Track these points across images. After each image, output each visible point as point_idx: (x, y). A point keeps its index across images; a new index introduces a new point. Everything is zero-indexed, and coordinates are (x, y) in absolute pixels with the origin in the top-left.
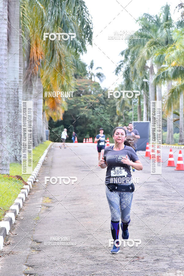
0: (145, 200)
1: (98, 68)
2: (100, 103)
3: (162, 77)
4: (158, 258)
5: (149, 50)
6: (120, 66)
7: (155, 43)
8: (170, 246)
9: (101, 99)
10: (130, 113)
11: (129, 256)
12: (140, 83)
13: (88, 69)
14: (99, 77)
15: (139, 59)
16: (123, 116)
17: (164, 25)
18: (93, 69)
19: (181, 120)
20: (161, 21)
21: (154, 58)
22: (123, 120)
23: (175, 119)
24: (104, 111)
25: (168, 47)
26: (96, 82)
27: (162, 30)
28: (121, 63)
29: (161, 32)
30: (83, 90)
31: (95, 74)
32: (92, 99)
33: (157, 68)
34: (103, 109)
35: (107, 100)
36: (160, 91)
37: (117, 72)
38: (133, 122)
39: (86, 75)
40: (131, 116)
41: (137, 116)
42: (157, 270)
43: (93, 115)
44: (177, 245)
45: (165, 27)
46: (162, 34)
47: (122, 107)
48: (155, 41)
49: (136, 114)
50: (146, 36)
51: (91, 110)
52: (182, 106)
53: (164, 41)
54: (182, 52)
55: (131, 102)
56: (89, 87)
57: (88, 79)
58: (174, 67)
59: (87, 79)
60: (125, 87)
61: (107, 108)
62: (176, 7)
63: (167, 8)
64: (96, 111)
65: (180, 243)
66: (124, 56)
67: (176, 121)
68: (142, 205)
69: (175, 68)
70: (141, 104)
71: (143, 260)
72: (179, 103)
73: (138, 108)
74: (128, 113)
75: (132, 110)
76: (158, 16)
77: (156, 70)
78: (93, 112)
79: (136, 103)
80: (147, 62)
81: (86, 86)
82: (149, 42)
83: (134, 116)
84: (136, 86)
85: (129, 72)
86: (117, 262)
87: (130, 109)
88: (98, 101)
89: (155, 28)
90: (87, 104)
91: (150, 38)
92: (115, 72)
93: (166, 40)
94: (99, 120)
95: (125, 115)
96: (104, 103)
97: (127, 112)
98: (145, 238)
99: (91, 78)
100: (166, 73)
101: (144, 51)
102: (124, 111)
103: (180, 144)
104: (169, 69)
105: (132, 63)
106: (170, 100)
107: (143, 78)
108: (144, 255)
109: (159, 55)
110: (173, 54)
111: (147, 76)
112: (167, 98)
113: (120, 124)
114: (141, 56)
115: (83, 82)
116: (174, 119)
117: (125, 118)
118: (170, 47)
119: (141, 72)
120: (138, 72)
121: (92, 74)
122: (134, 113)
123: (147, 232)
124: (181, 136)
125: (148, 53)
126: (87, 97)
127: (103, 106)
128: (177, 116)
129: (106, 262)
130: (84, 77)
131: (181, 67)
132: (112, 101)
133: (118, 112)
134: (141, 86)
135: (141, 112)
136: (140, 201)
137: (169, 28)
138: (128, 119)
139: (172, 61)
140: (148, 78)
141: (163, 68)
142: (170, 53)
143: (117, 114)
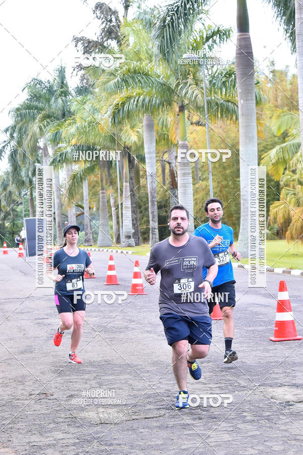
0: (48, 318)
3: (60, 160)
4: (73, 393)
5: (42, 125)
6: (4, 147)
7: (49, 117)
8: (86, 376)
10: (19, 208)
11: (33, 392)
12: (31, 168)
15: (29, 137)
16: (11, 212)
17: (58, 92)
19: (85, 214)
20: (55, 88)
21: (49, 135)
22: (11, 217)
23: (79, 213)
25: (65, 121)
27: (56, 99)
28: (6, 143)
29: (55, 102)
33: (53, 148)
36: (58, 178)
38: (25, 219)
40: (21, 212)
41: (29, 211)
42: (72, 410)
44: (95, 375)
45: (60, 95)
46: (57, 104)
47: (9, 199)
48: (47, 113)
49: (27, 209)
50: (36, 108)
52: (86, 196)
53: (60, 113)
54: (83, 126)
55: (20, 194)
58: (74, 146)
60: (12, 175)
62: (74, 70)
63: (62, 71)
65: (98, 372)
66: (8, 133)
67: (79, 215)
68: (45, 325)
69: (77, 147)
70: (34, 196)
71: (52, 397)
72: (83, 192)
73: (29, 201)
74: (17, 208)
75: (21, 203)
76: (52, 81)
77: (50, 151)
79: (26, 194)
80: (39, 140)
82: (40, 115)
83: (25, 211)
84: (25, 173)
85: (15, 156)
86: (17, 401)
87: (19, 202)
89: (47, 97)
91: (42, 109)
93: (63, 112)
95: (13, 210)
97: (15, 207)
98: (53, 368)
100: (64, 154)
101: (35, 127)
102: (12, 205)
103: (86, 244)
104: (69, 149)
105: (20, 143)
106: (71, 188)
107: (34, 162)
108: (53, 390)
109: (55, 132)
110: (73, 129)
111: (39, 159)
112: (67, 187)
113: (7, 223)
114: (30, 133)
116: (77, 214)
117: (14, 215)
118: (68, 120)
119: (32, 154)
120: (28, 154)
122: (24, 207)
123: (54, 360)
124: (86, 234)
125: (41, 129)
128: (81, 209)
129: (4, 402)
131: (83, 146)
133: (4, 206)
134: (33, 172)
135: (33, 207)
136: (41, 320)
137: (65, 96)
138: (17, 216)
139: (71, 139)
140: (41, 162)
141: (60, 148)
142: (69, 128)
143: (3, 209)
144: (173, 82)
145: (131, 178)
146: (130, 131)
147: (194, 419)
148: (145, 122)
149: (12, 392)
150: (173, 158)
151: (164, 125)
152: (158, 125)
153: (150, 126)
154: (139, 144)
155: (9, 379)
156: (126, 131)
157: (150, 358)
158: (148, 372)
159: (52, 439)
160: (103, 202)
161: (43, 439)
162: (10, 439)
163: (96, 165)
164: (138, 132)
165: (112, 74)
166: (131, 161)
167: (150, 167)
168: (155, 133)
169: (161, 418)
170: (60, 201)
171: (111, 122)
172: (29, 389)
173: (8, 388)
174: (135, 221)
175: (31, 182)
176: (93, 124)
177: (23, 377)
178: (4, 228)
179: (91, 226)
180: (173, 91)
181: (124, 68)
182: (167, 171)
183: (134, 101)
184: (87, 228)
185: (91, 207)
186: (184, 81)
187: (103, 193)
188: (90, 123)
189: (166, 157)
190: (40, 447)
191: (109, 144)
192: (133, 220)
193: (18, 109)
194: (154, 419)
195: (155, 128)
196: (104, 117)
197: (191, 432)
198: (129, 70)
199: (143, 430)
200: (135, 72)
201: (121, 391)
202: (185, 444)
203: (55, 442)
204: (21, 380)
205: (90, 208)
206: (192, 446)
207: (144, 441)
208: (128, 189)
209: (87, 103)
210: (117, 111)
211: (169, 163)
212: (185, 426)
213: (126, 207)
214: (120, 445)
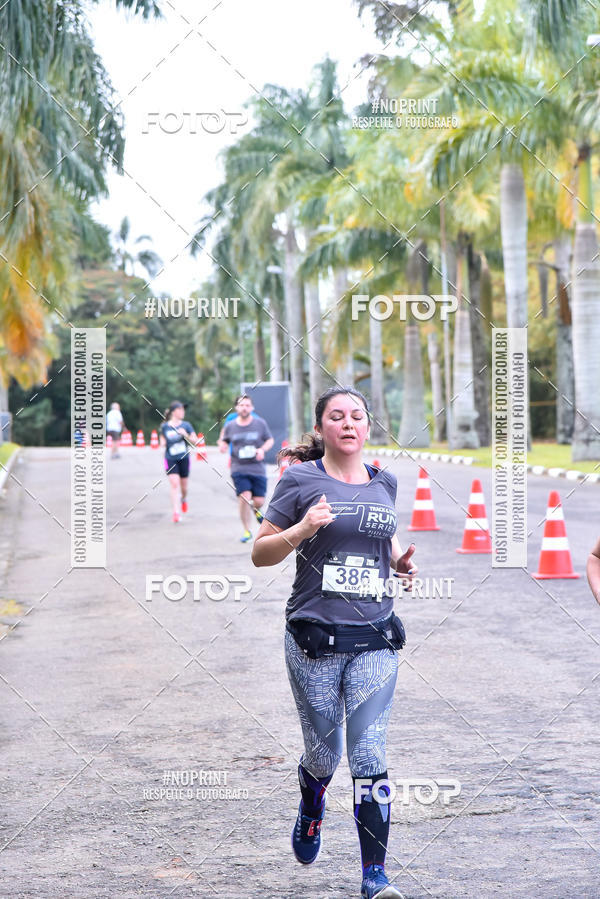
1: (140, 239)
2: (151, 336)
3: (321, 260)
5: (282, 185)
6: (203, 230)
7: (298, 167)
9: (153, 324)
10: (234, 362)
11: (243, 755)
12: (261, 277)
13: (115, 244)
14: (144, 264)
15: (256, 211)
16: (217, 371)
17: (321, 114)
18: (128, 240)
19: (374, 377)
20: (312, 106)
21: (297, 207)
22: (215, 380)
23: (360, 374)
24: (162, 357)
25: (334, 176)
26: (137, 278)
27: (316, 129)
28: (206, 222)
29: (313, 135)
30: (103, 302)
31: (134, 253)
32: (127, 325)
33: (307, 234)
34: (159, 351)
35: (170, 326)
36: (316, 298)
37: (194, 247)
38: (244, 385)
39: (111, 259)
40: (238, 370)
41: (253, 368)
43: (131, 368)
45: (325, 121)
46: (316, 141)
47: (213, 344)
48: (296, 159)
49: (249, 363)
50: (273, 148)
51: (124, 356)
52: (377, 338)
53: (323, 158)
54: (372, 188)
55: (236, 330)
56: (118, 291)
57: (116, 269)
58: (352, 230)
59: (111, 269)
60: (220, 289)
61: (170, 348)
63: (329, 69)
64: (139, 359)
66: (214, 202)
67: (360, 379)
69: (357, 234)
70: (264, 337)
71: (281, 766)
72: (369, 331)
73: (255, 347)
74: (228, 361)
75: (238, 352)
76: (305, 90)
77: (302, 242)
78: (132, 361)
79: (249, 332)
80: (277, 217)
81: (110, 290)
82: (281, 164)
83: (246, 368)
84: (247, 286)
85: (227, 249)
87: (234, 348)
88: (143, 331)
90: (115, 339)
91: (283, 151)
92: (189, 249)
93: (330, 157)
94: (148, 383)
95: (221, 366)
96: (162, 334)
97: (225, 358)
99: (123, 267)
100: (330, 249)
101: (268, 190)
102: (218, 355)
104: (341, 239)
105: (236, 223)
106: (344, 321)
107: (267, 264)
109: (311, 200)
110: (349, 196)
111: (277, 257)
112: (336, 317)
113: (206, 392)
114: (259, 203)
115: (103, 279)
116: (356, 376)
117: (222, 376)
118: (339, 175)
119: (262, 248)
120: (254, 246)
121: (126, 256)
122: (245, 360)
125: (280, 194)
126: (114, 318)
127: (158, 344)
128: (364, 366)
130: (105, 265)
131: (370, 231)
132: (183, 329)
133: (202, 359)
134: (263, 284)
135: (264, 360)
136: (268, 603)
137: (335, 123)
138: (229, 378)
139: (345, 214)
140: (281, 263)
141: (321, 234)
142: (341, 192)
143: (199, 364)
144: (566, 97)
145: (474, 302)
146: (474, 201)
147: (576, 819)
148: (504, 182)
149: (198, 752)
150: (565, 258)
151: (547, 187)
152: (533, 188)
153: (516, 190)
154: (491, 227)
155: (195, 726)
156: (465, 200)
157: (491, 688)
158: (486, 717)
159: (275, 852)
160: (412, 352)
161: (255, 851)
162: (188, 851)
163: (398, 272)
164: (489, 202)
165: (433, 78)
166: (473, 265)
167: (514, 279)
168: (526, 205)
169: (507, 815)
170: (321, 348)
171: (432, 180)
172: (234, 748)
173: (190, 745)
174: (479, 395)
175: (259, 307)
176: (392, 184)
177: (223, 721)
178: (201, 403)
179: (385, 402)
180: (565, 115)
181: (460, 67)
182: (552, 287)
183: (482, 136)
184: (377, 407)
185: (387, 361)
186: (590, 93)
187: (412, 333)
188: (387, 182)
189: (550, 256)
190: (250, 869)
191: (426, 227)
192: (475, 392)
193: (233, 151)
194: (492, 816)
195: (528, 194)
196: (418, 168)
197: (565, 846)
198: (470, 70)
199: (466, 840)
200: (483, 73)
201: (426, 756)
202: (551, 871)
203: (281, 859)
204: (219, 730)
205: (384, 364)
206: (566, 873)
207: (466, 862)
208: (467, 325)
209: (383, 137)
210: (443, 156)
211: (557, 270)
212: (554, 833)
213: (462, 364)
214: (416, 868)
